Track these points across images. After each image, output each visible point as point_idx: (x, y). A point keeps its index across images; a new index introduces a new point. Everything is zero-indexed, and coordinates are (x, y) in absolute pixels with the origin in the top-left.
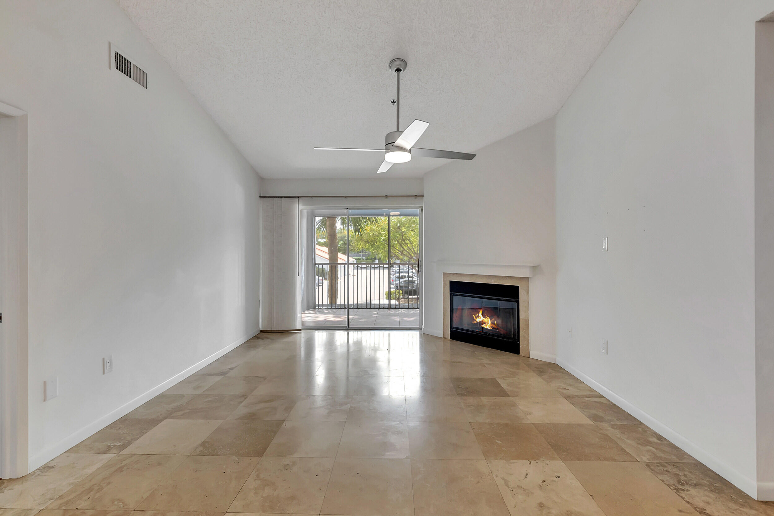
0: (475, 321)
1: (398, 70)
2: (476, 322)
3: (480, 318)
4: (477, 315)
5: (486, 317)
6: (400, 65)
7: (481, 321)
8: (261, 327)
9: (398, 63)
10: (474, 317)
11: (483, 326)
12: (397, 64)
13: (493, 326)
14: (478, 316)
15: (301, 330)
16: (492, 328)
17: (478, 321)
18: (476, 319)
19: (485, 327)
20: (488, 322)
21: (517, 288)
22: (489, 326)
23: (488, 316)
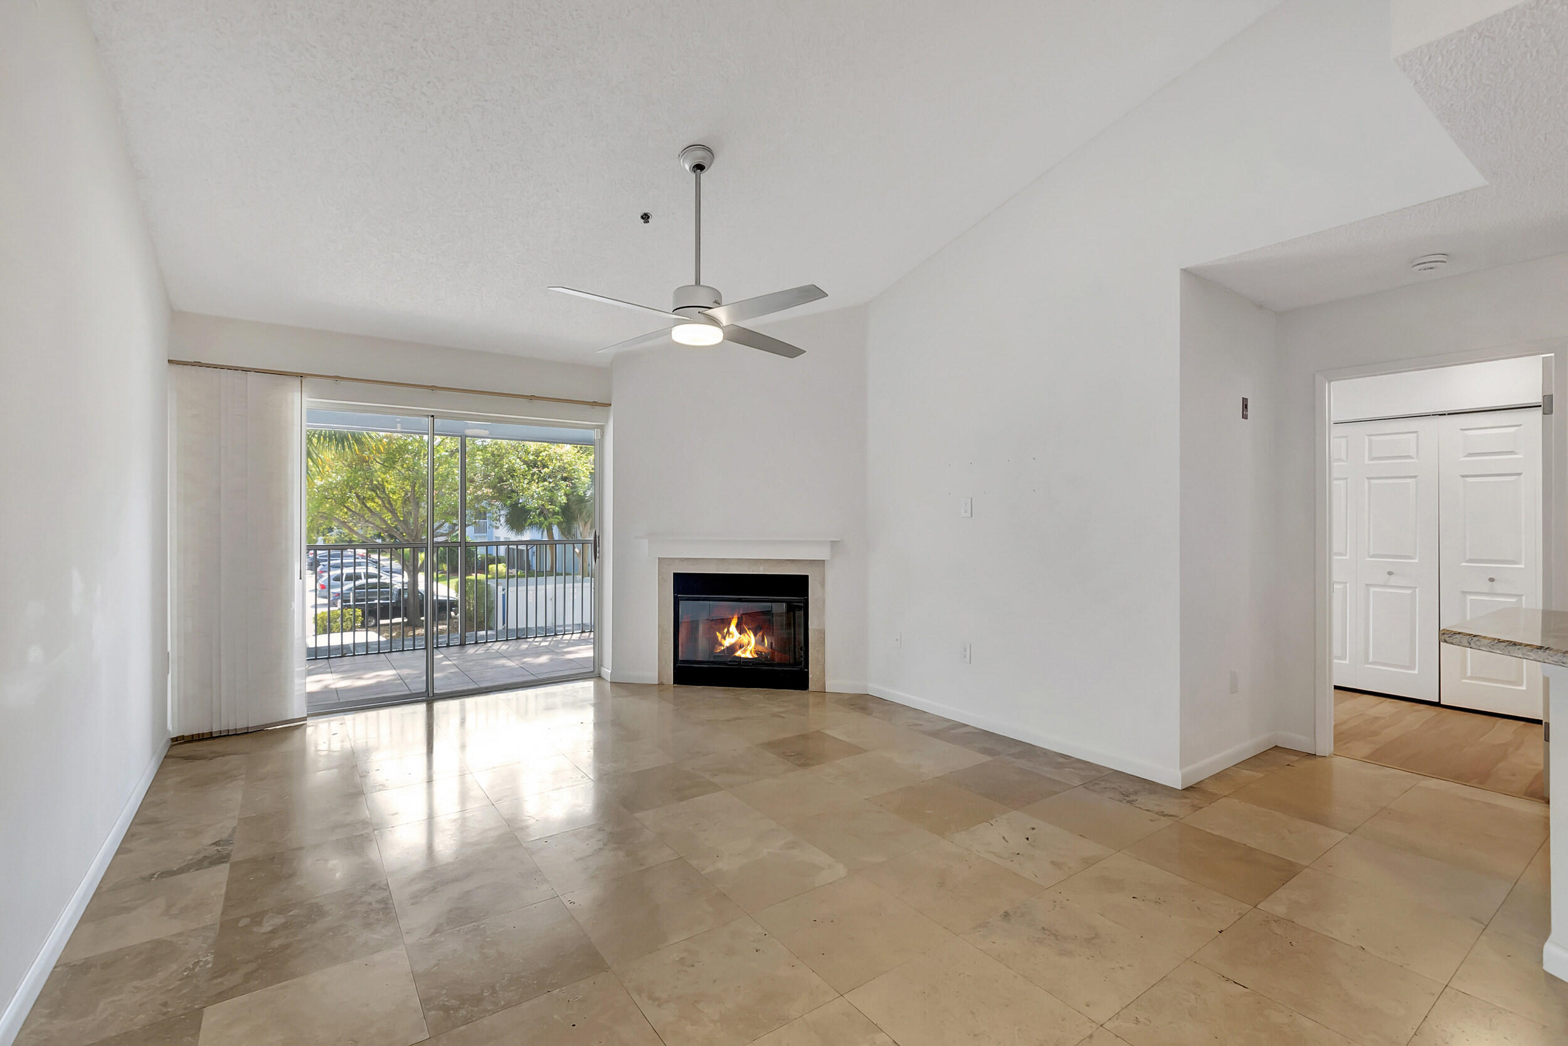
0: (721, 645)
1: (699, 167)
2: (723, 648)
3: (732, 637)
4: (726, 630)
5: (746, 632)
6: (704, 158)
7: (733, 644)
8: (174, 728)
9: (700, 153)
10: (719, 635)
11: (739, 653)
12: (699, 156)
13: (760, 648)
14: (728, 632)
15: (305, 719)
16: (757, 654)
17: (728, 645)
18: (723, 640)
19: (743, 656)
20: (749, 644)
21: (805, 579)
22: (751, 652)
23: (749, 629)
